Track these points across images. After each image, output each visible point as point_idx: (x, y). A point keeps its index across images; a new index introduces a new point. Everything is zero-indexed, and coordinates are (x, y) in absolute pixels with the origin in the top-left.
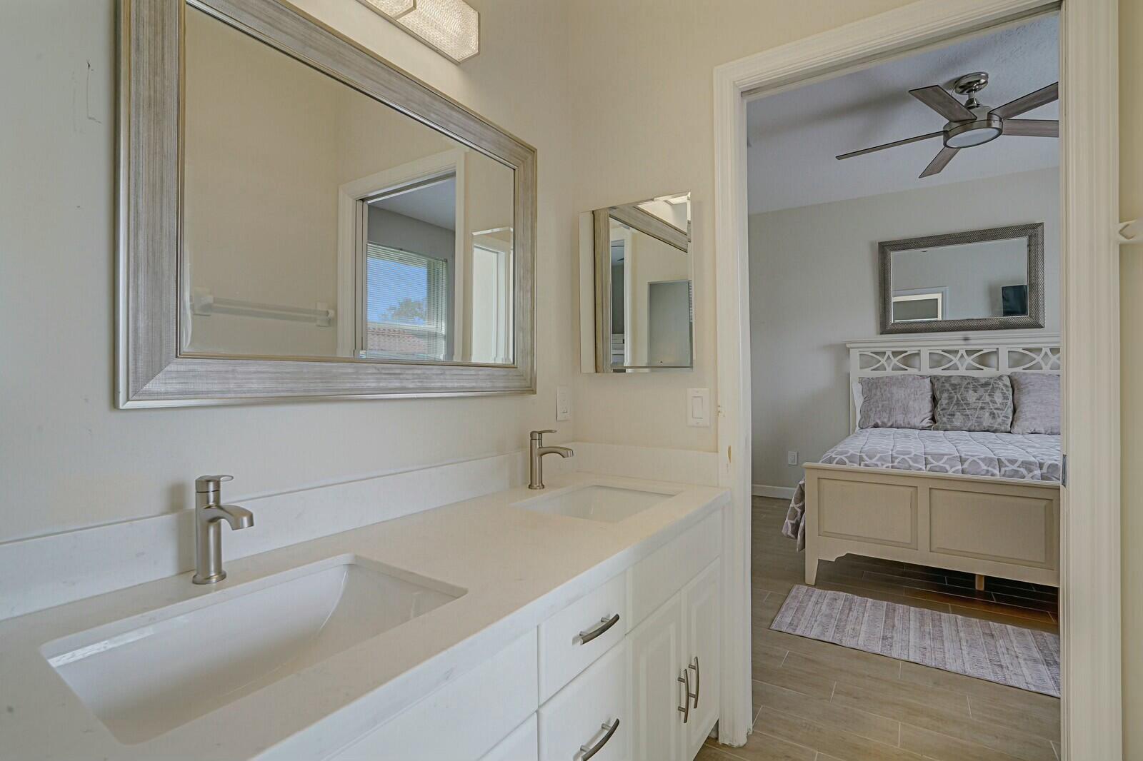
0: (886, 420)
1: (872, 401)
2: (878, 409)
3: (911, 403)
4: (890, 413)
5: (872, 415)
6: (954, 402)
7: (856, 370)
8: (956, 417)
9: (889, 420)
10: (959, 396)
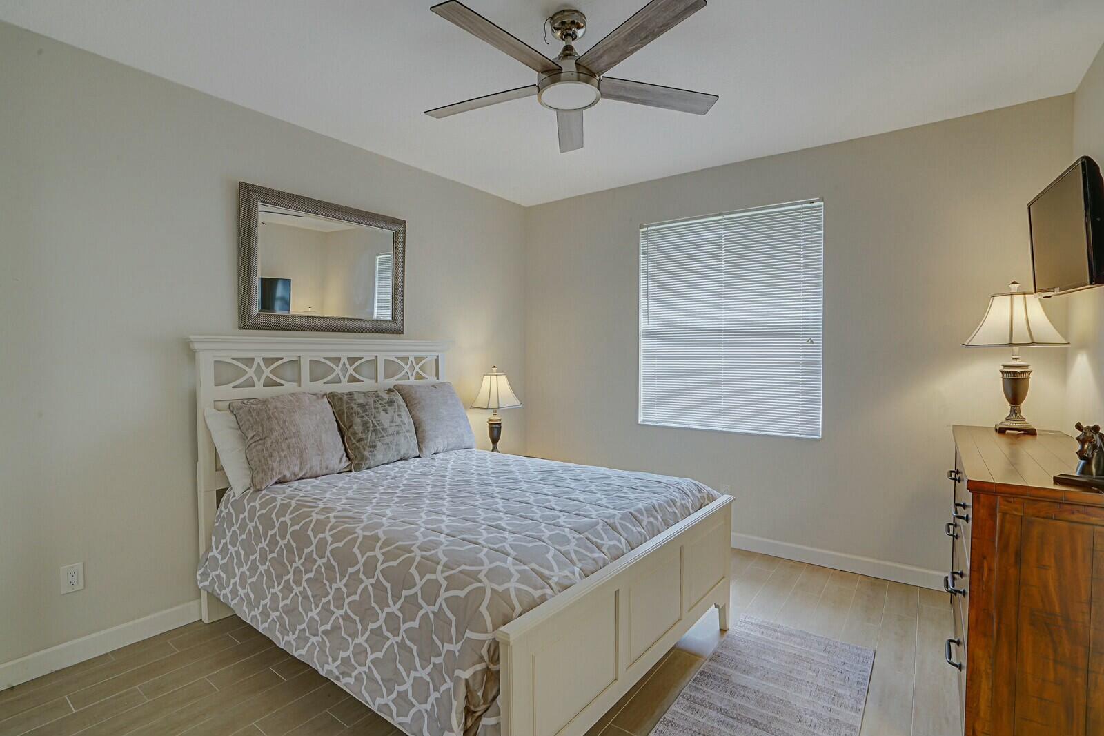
0: (297, 469)
1: (269, 441)
2: (283, 454)
3: (324, 436)
4: (301, 456)
5: (275, 465)
6: (371, 429)
7: (210, 393)
8: (378, 448)
9: (301, 469)
10: (373, 420)
